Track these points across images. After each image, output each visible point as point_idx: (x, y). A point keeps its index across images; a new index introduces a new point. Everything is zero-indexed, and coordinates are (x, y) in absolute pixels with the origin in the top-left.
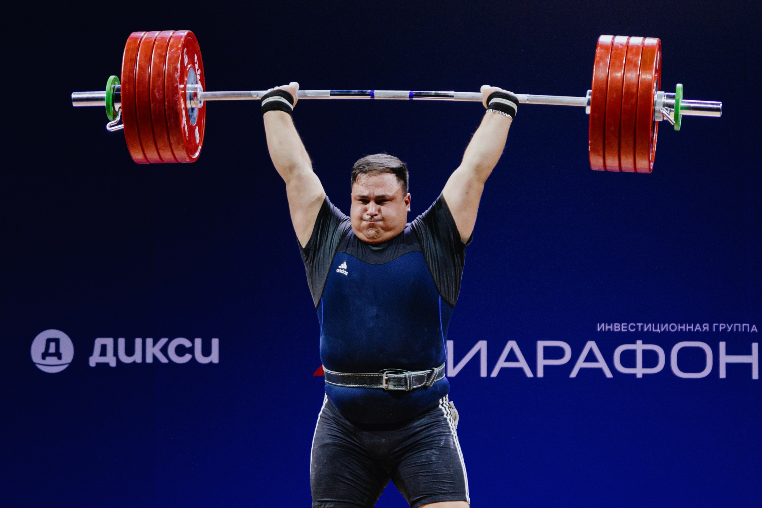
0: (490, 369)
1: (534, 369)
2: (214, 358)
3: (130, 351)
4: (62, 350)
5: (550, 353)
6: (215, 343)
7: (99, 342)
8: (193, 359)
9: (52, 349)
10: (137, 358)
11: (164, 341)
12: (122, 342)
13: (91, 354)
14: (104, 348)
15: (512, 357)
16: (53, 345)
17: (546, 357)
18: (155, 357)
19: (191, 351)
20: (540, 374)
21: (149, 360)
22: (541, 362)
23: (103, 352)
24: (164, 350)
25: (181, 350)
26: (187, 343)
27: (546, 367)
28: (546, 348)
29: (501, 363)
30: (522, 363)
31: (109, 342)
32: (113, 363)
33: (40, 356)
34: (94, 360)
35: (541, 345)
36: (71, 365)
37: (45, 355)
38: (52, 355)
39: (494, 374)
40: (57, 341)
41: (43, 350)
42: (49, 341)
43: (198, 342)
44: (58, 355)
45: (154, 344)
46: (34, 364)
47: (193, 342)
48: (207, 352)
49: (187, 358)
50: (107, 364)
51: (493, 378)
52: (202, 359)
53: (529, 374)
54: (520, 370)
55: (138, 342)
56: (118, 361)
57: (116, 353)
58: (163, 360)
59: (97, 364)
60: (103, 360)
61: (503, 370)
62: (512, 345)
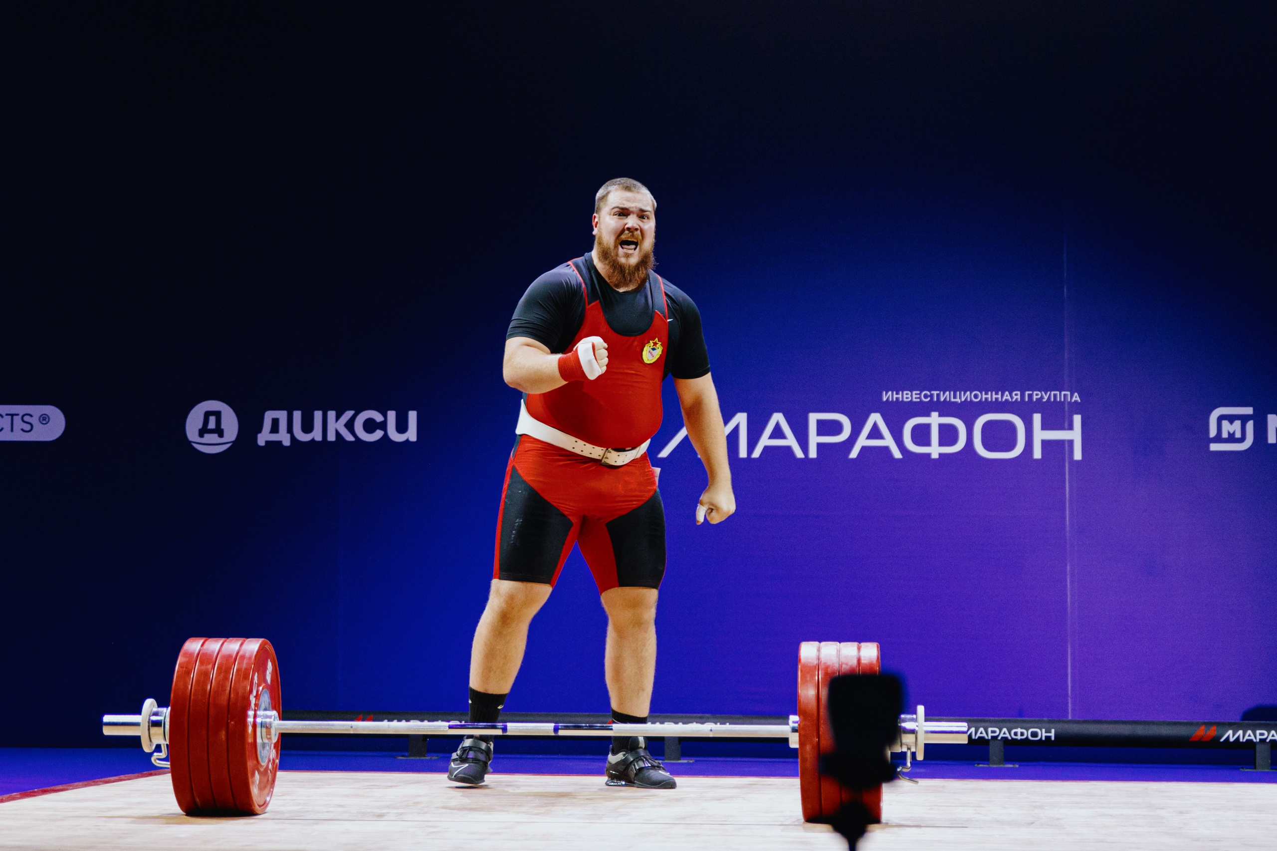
0: (751, 447)
1: (804, 447)
2: (412, 435)
3: (307, 427)
4: (223, 427)
5: (825, 428)
6: (413, 416)
7: (269, 416)
8: (386, 436)
9: (212, 425)
10: (317, 435)
11: (349, 414)
12: (297, 415)
13: (260, 430)
14: (275, 423)
15: (778, 433)
16: (212, 420)
17: (820, 433)
18: (338, 434)
19: (383, 426)
20: (813, 453)
21: (331, 437)
22: (814, 439)
23: (275, 429)
24: (350, 426)
25: (370, 426)
26: (378, 417)
27: (820, 446)
28: (820, 423)
29: (765, 441)
30: (791, 441)
31: (282, 415)
32: (287, 442)
33: (197, 433)
34: (264, 437)
35: (813, 418)
36: (235, 443)
37: (203, 432)
38: (211, 431)
39: (756, 454)
40: (218, 414)
41: (200, 425)
42: (208, 414)
43: (392, 415)
44: (219, 431)
45: (338, 418)
46: (189, 443)
47: (385, 416)
48: (402, 427)
49: (378, 434)
50: (279, 443)
51: (755, 459)
52: (396, 436)
53: (799, 454)
54: (788, 449)
55: (318, 415)
56: (293, 438)
57: (290, 430)
58: (349, 438)
59: (267, 442)
60: (274, 437)
61: (766, 449)
62: (778, 418)
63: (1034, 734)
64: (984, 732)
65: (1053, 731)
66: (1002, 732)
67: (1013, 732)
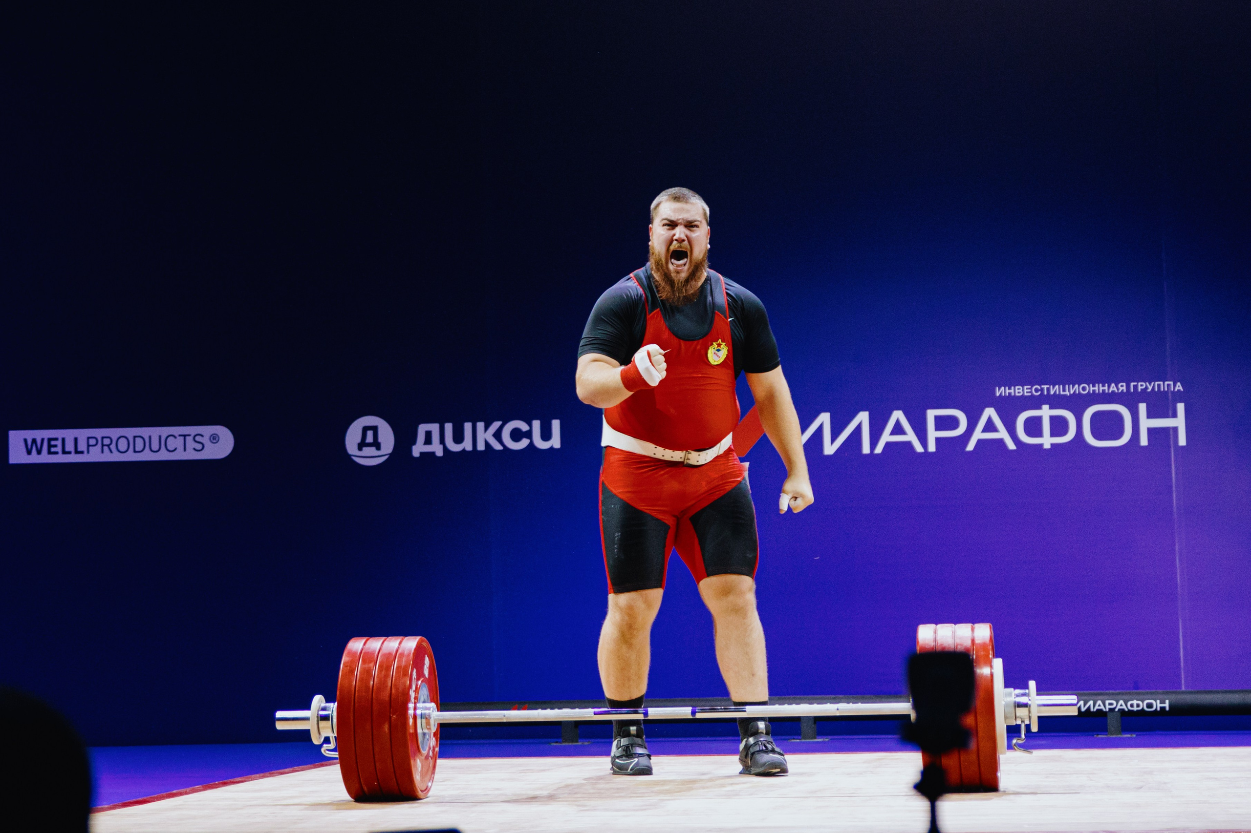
0: (873, 444)
1: (924, 441)
2: (555, 442)
3: (458, 437)
4: (380, 440)
5: (943, 423)
6: (556, 424)
7: (423, 428)
8: (531, 445)
9: (370, 438)
10: (467, 445)
11: (497, 424)
12: (449, 427)
13: (414, 442)
14: (428, 435)
15: (898, 429)
16: (370, 434)
17: (938, 428)
18: (487, 444)
19: (529, 434)
20: (932, 448)
21: (481, 447)
22: (933, 434)
23: (428, 440)
24: (498, 435)
25: (517, 435)
26: (524, 427)
27: (938, 440)
28: (938, 419)
29: (886, 437)
30: (911, 436)
31: (434, 428)
32: (440, 453)
33: (356, 447)
34: (417, 450)
35: (931, 414)
36: (391, 455)
37: (362, 445)
38: (369, 445)
39: (879, 450)
40: (375, 429)
41: (359, 440)
42: (365, 429)
43: (536, 424)
44: (377, 445)
45: (486, 428)
46: (349, 456)
47: (530, 425)
48: (546, 435)
49: (524, 443)
50: (433, 453)
51: (878, 455)
52: (542, 445)
53: (919, 448)
54: (909, 444)
55: (468, 426)
56: (445, 449)
57: (442, 441)
58: (498, 447)
59: (421, 454)
60: (428, 449)
61: (888, 445)
62: (898, 415)
63: (1150, 706)
64: (1101, 704)
65: (1167, 702)
66: (1119, 704)
67: (1129, 703)
